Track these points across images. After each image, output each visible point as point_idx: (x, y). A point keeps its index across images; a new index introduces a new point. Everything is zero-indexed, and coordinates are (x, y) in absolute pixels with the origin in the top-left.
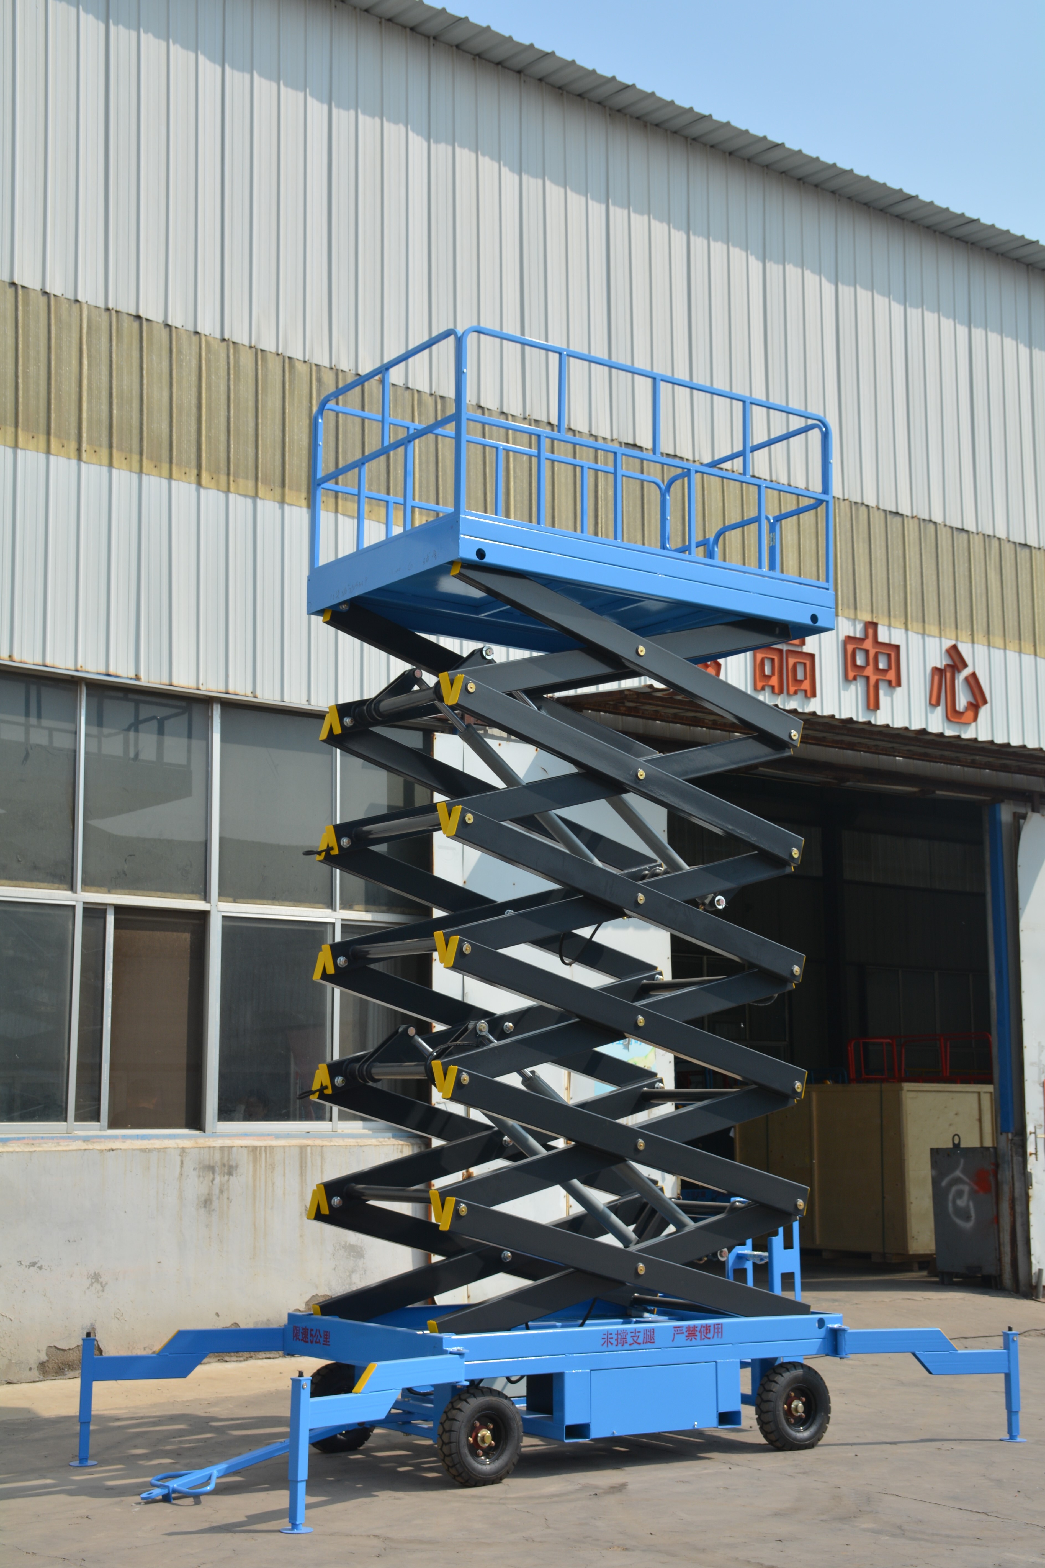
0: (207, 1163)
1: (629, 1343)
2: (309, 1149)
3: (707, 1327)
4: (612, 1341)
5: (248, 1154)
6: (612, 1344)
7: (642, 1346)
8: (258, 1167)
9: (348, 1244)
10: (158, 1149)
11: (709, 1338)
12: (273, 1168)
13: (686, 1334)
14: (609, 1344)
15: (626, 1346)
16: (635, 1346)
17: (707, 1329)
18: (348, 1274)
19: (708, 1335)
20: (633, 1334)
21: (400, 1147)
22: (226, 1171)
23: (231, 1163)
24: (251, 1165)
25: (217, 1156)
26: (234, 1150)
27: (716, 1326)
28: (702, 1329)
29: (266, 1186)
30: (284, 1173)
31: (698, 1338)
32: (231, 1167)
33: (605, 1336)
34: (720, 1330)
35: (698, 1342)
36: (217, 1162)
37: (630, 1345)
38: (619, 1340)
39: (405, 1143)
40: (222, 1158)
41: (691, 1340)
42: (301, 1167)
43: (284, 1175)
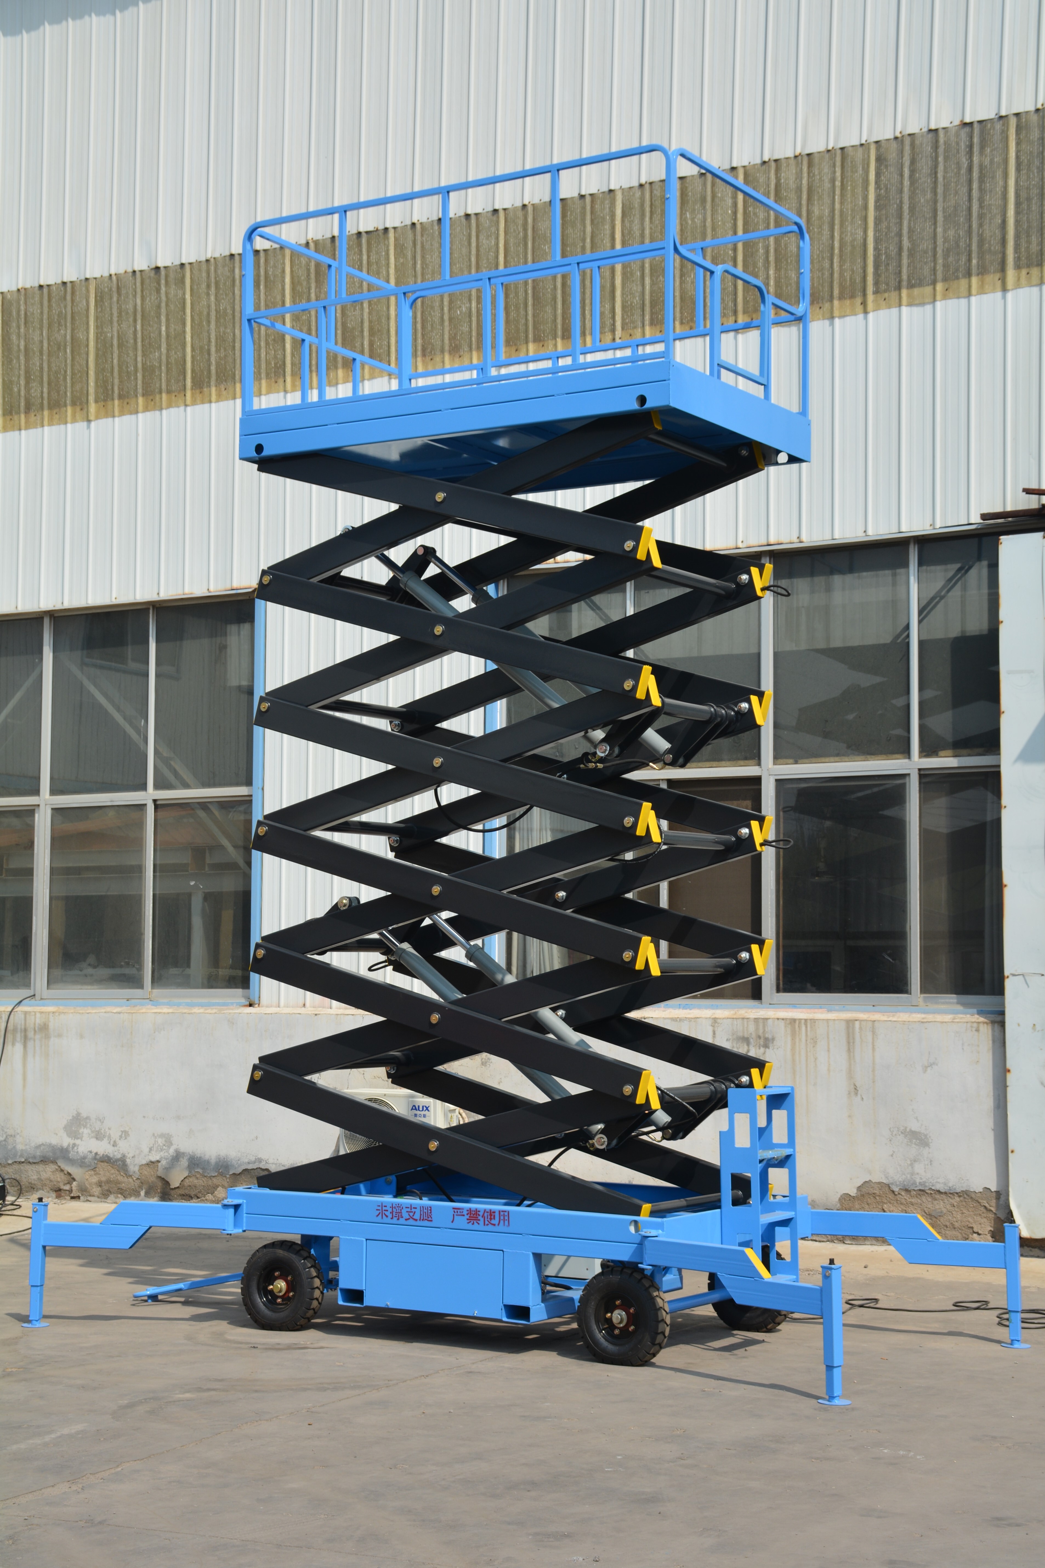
0: (740, 1034)
1: (404, 1218)
2: (857, 1024)
3: (492, 1213)
4: (388, 1213)
5: (785, 1027)
6: (387, 1216)
7: (418, 1223)
8: (797, 1040)
9: (908, 1130)
10: (689, 1018)
11: (494, 1225)
12: (815, 1043)
13: (467, 1217)
14: (384, 1216)
15: (402, 1221)
16: (411, 1222)
17: (491, 1215)
18: (909, 1163)
19: (493, 1222)
20: (409, 1210)
21: (975, 1025)
22: (762, 1043)
23: (767, 1036)
24: (789, 1038)
25: (752, 1028)
26: (770, 1022)
27: (502, 1213)
28: (486, 1214)
29: (807, 1060)
30: (829, 1048)
31: (481, 1222)
32: (766, 1039)
33: (380, 1208)
34: (506, 1218)
35: (481, 1227)
36: (751, 1034)
37: (406, 1220)
38: (394, 1214)
39: (985, 1020)
40: (757, 1029)
41: (473, 1224)
42: (849, 1043)
43: (828, 1051)
